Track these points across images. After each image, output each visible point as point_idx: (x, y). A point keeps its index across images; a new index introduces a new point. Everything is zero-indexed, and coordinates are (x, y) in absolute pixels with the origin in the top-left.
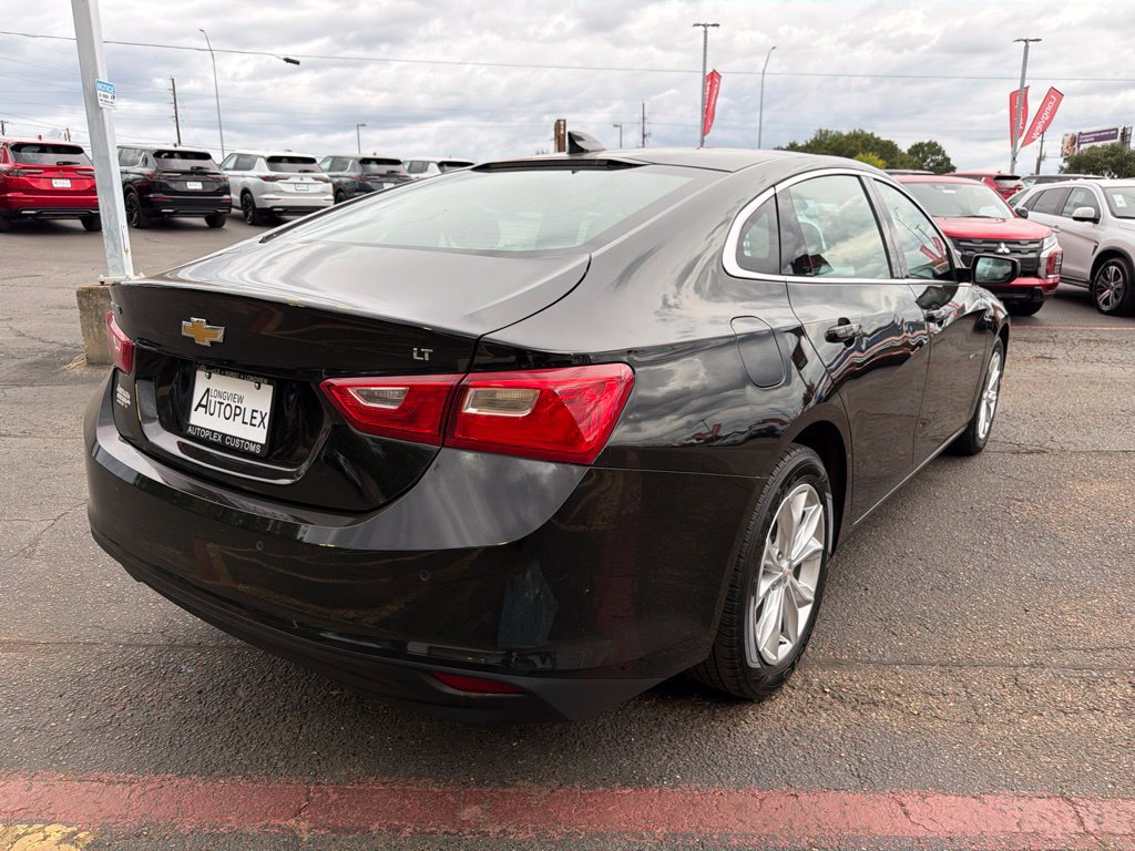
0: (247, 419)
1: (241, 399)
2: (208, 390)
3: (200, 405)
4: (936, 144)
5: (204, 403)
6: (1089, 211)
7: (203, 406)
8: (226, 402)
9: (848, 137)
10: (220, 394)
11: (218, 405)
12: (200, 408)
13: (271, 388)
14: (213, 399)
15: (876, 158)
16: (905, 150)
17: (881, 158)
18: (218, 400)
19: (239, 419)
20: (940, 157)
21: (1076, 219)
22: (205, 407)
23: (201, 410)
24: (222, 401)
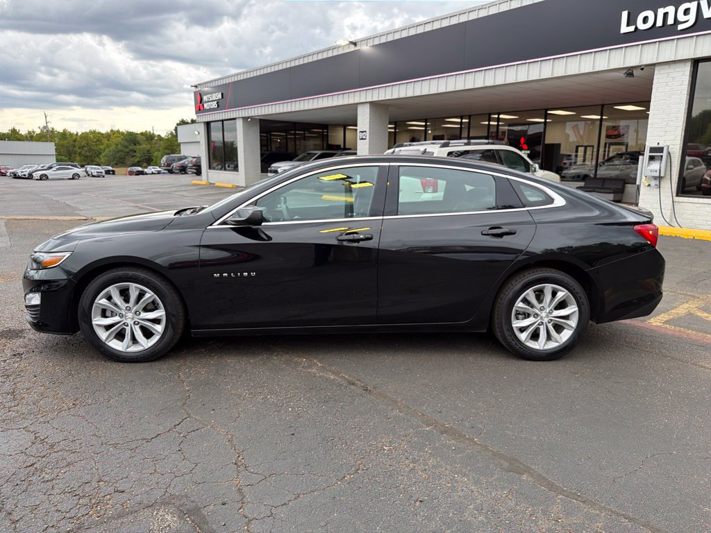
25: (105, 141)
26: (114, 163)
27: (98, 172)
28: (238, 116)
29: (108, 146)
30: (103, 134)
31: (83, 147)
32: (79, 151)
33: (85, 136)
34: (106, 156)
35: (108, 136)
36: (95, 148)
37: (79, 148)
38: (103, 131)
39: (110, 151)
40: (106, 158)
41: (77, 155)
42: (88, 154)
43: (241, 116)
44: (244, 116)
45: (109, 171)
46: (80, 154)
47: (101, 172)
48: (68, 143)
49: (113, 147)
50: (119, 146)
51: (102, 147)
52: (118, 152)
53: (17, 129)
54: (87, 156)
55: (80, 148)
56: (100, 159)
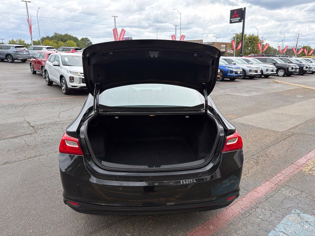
4: (87, 39)
9: (64, 36)
15: (73, 42)
16: (80, 40)
17: (74, 42)
20: (89, 42)
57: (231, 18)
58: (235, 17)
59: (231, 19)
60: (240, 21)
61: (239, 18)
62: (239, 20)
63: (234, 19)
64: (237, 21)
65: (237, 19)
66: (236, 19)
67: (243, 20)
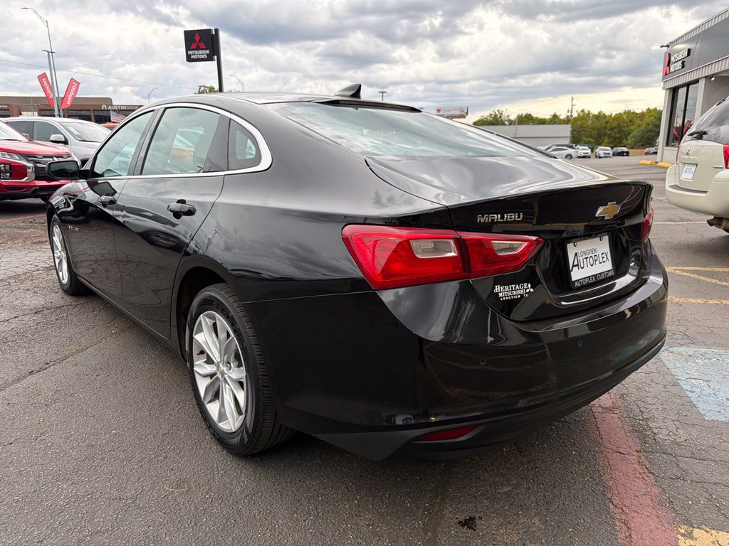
0: (601, 261)
1: (595, 251)
2: (576, 254)
3: (574, 266)
5: (576, 263)
6: (61, 138)
7: (576, 266)
8: (589, 256)
10: (584, 253)
11: (585, 260)
12: (574, 268)
13: (607, 237)
14: (581, 258)
18: (584, 257)
19: (597, 262)
21: (53, 141)
22: (577, 265)
23: (575, 268)
24: (587, 256)
25: (638, 121)
26: (640, 144)
27: (605, 154)
28: (700, 76)
29: (639, 126)
30: (637, 114)
31: (613, 129)
32: (609, 132)
33: (619, 116)
34: (634, 137)
35: (642, 115)
36: (626, 129)
37: (610, 130)
38: (639, 111)
39: (639, 132)
40: (633, 139)
41: (606, 137)
42: (617, 135)
43: (703, 76)
44: (706, 75)
45: (623, 152)
46: (609, 136)
47: (609, 154)
48: (600, 125)
49: (643, 128)
50: (650, 126)
51: (632, 128)
52: (647, 132)
53: (558, 114)
54: (616, 138)
55: (612, 129)
56: (627, 141)
57: (188, 48)
58: (198, 49)
59: (189, 52)
60: (209, 58)
61: (208, 52)
62: (207, 55)
63: (196, 52)
64: (203, 57)
65: (204, 53)
66: (201, 52)
67: (216, 57)
